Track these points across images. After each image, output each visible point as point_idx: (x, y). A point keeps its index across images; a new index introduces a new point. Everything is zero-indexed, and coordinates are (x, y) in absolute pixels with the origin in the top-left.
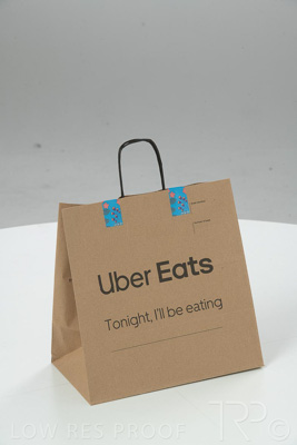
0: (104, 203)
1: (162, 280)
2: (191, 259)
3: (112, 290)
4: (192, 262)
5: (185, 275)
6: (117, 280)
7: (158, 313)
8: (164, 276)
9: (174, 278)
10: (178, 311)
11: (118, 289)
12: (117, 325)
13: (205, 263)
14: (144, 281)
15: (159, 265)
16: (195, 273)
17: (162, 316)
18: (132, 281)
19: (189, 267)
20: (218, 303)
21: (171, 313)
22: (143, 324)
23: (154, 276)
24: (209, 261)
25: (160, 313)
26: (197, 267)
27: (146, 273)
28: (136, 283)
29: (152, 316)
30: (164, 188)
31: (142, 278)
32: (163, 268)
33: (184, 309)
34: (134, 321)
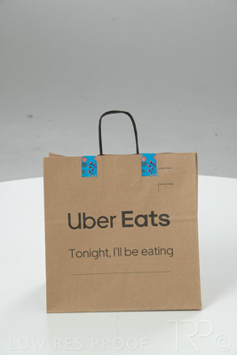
0: (84, 157)
1: (124, 225)
2: (152, 212)
3: (79, 227)
4: (153, 215)
5: (146, 224)
6: (85, 219)
7: (116, 251)
8: (127, 222)
9: (135, 225)
10: (134, 253)
11: (85, 226)
12: (79, 255)
13: (164, 217)
14: (109, 224)
15: (124, 213)
16: (154, 224)
17: (120, 254)
18: (99, 222)
19: (149, 219)
20: (170, 251)
21: (128, 253)
22: (102, 258)
23: (118, 221)
24: (167, 216)
25: (118, 251)
26: (157, 220)
27: (112, 218)
28: (101, 224)
29: (111, 253)
30: (138, 153)
31: (107, 221)
32: (127, 216)
33: (140, 252)
34: (95, 254)
